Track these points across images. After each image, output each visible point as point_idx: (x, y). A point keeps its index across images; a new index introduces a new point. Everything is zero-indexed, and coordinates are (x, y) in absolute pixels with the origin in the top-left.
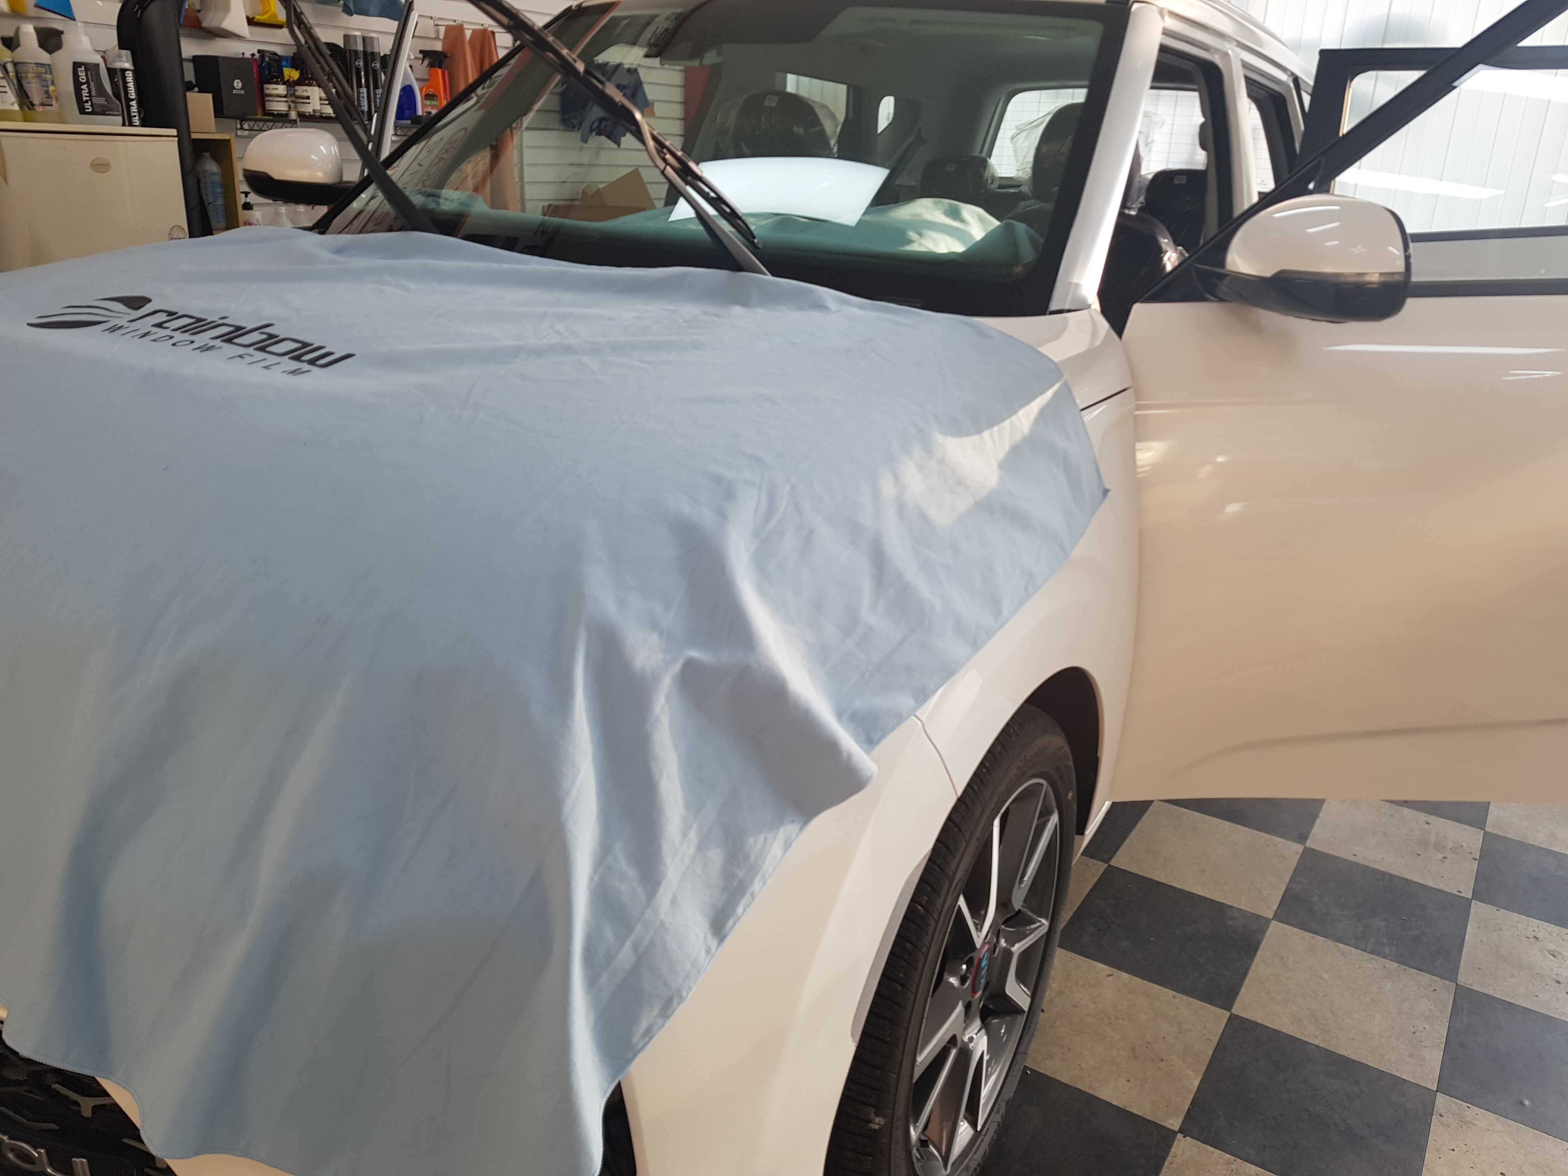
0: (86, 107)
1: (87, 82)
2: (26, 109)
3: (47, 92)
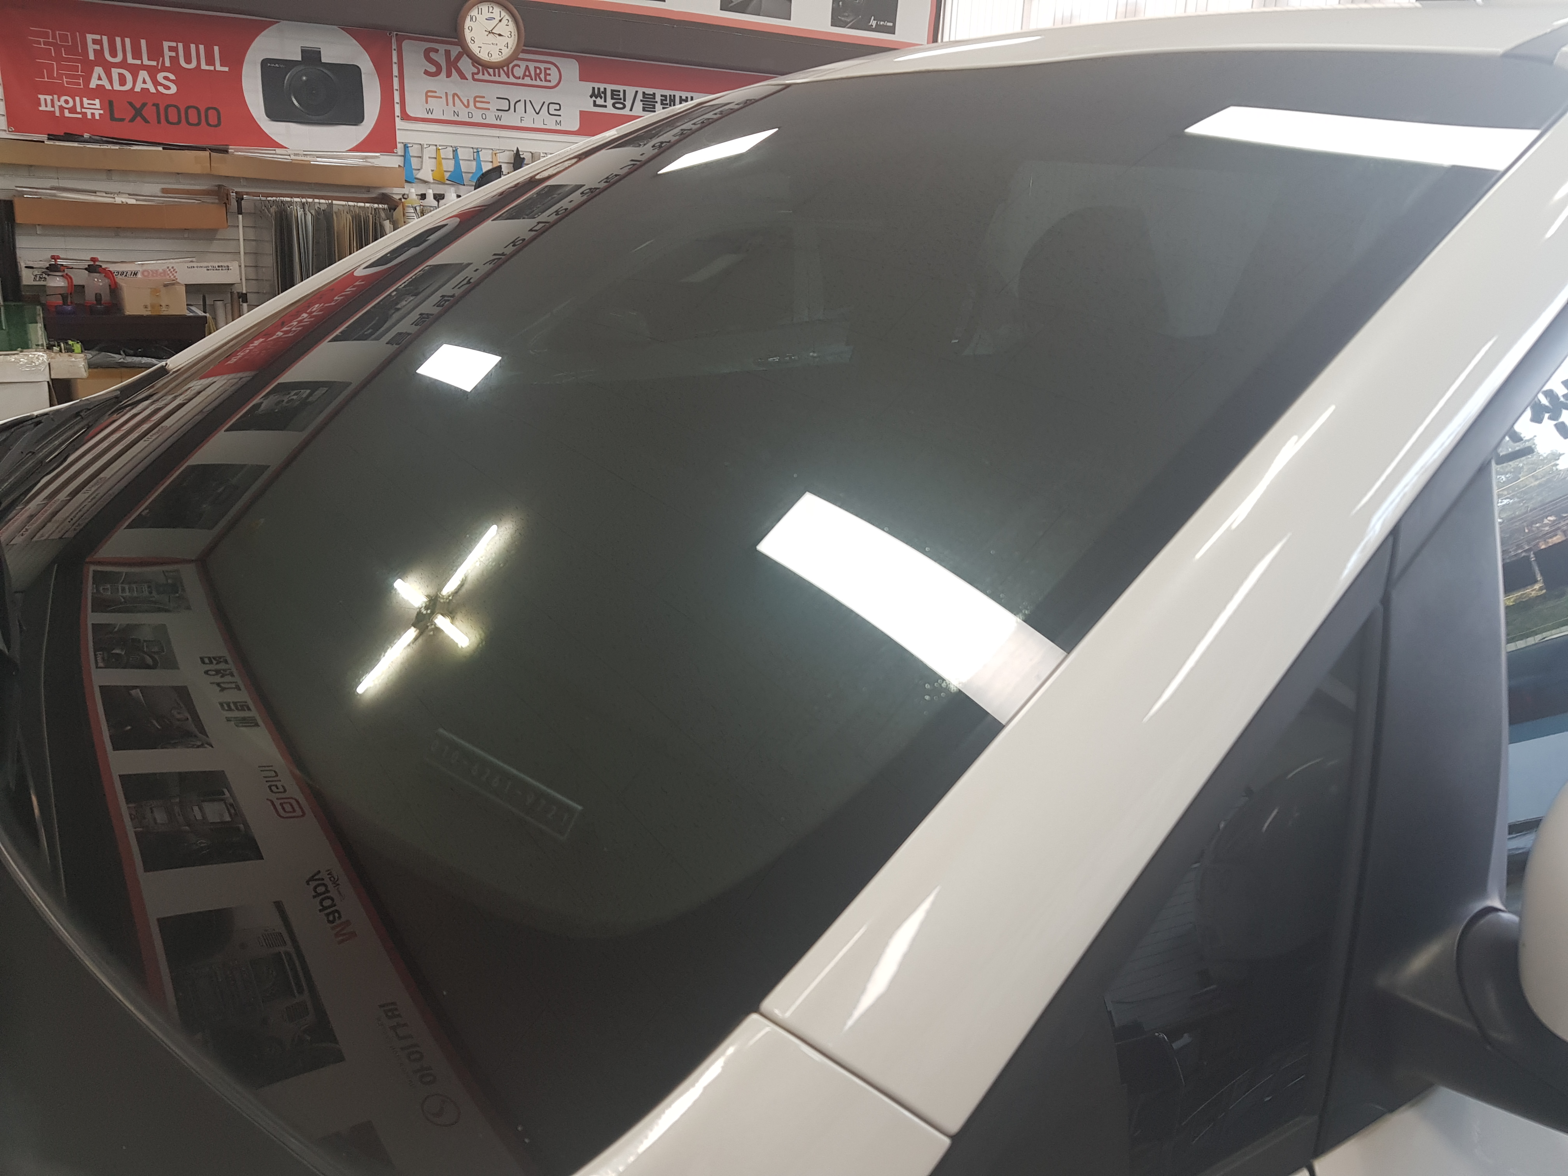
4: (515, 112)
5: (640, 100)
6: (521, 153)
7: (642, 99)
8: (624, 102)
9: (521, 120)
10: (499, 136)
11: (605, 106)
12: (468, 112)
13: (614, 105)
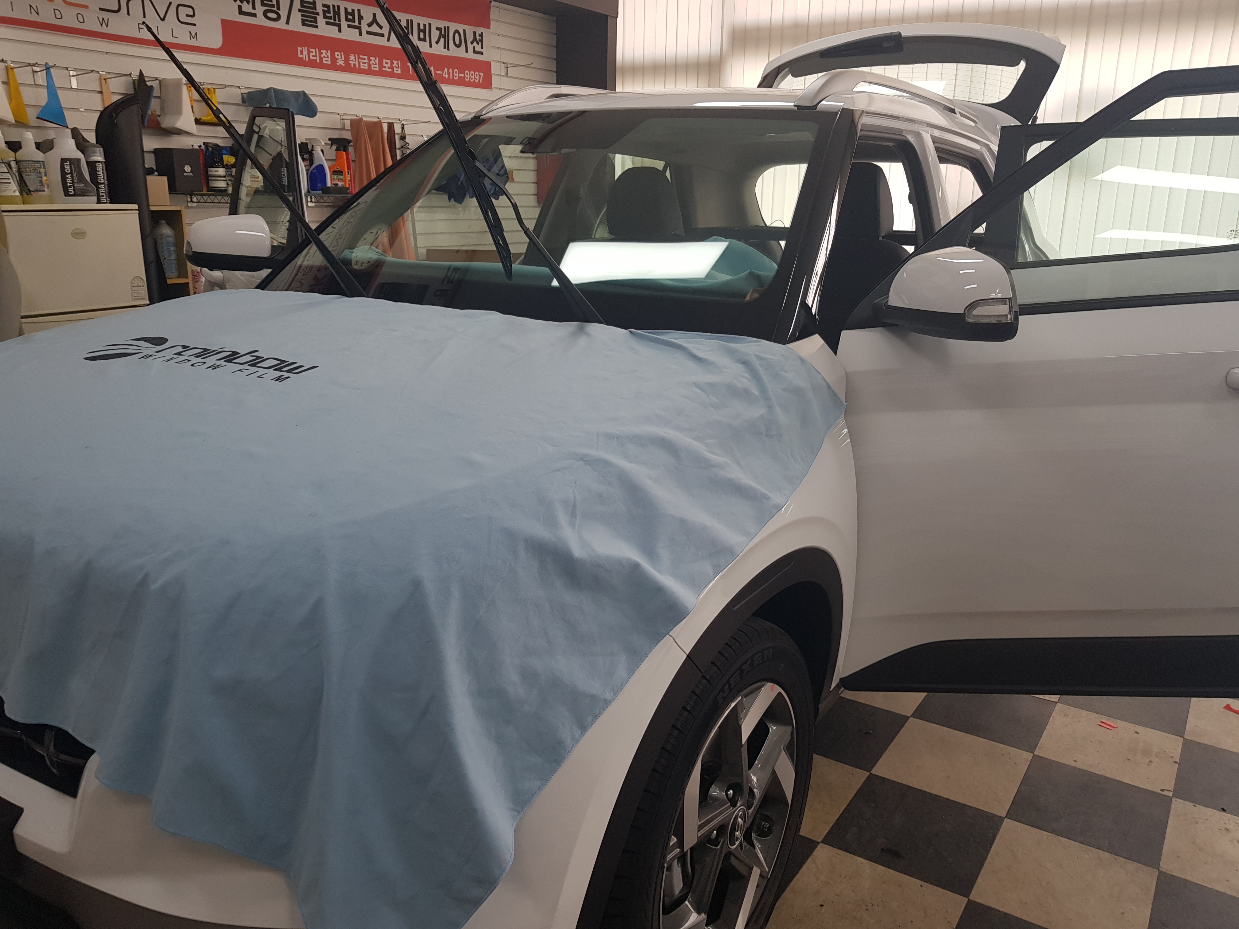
0: (70, 191)
1: (71, 173)
2: (25, 194)
3: (41, 182)
4: (128, 14)
5: (297, 10)
6: (146, 79)
7: (300, 8)
8: (278, 11)
9: (139, 28)
10: (107, 51)
11: (254, 15)
12: (54, 9)
13: (265, 14)
